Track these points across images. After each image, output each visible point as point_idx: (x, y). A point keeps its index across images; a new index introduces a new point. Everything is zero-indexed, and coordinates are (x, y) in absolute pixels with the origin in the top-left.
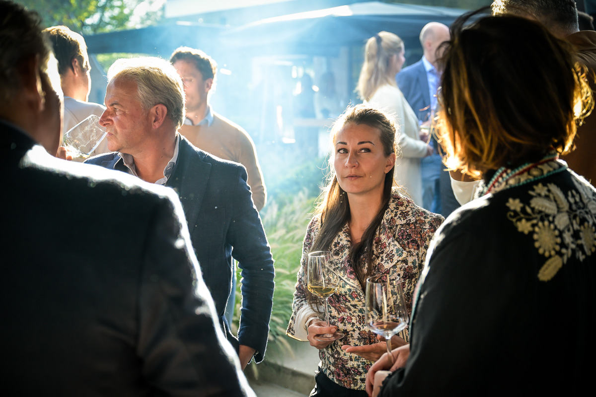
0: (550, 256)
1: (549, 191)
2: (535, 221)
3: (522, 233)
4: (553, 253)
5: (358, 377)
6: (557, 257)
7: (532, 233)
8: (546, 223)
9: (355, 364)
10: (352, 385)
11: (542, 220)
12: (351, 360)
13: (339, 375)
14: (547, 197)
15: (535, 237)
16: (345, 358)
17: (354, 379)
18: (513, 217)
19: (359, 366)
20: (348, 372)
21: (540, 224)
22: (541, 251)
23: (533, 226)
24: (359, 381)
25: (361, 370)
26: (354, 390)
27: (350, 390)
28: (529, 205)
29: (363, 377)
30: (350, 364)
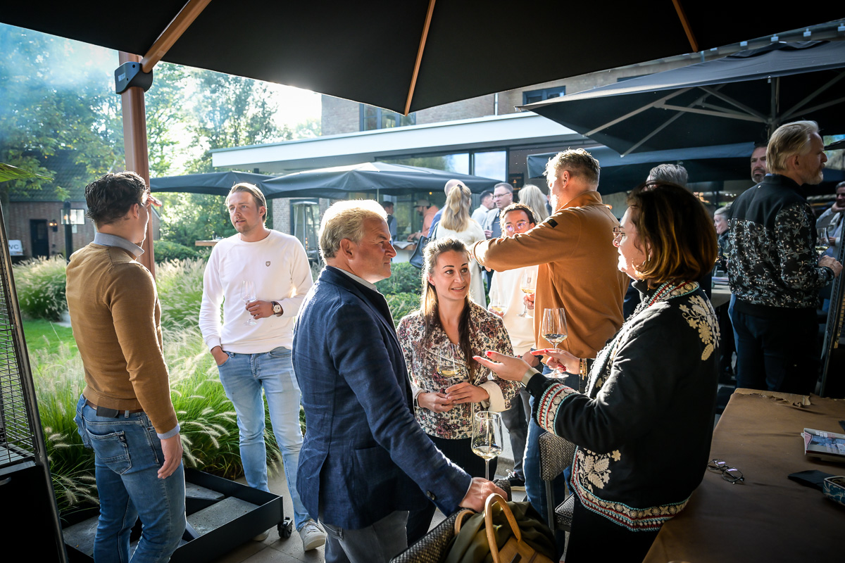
0: (708, 344)
1: (698, 300)
2: (698, 321)
3: (692, 327)
4: (709, 342)
5: (457, 430)
6: (711, 344)
7: (698, 328)
8: (704, 321)
9: (455, 421)
10: (452, 437)
11: (702, 320)
12: (452, 419)
13: (440, 431)
14: (699, 304)
15: (700, 331)
16: (447, 418)
17: (453, 432)
18: (686, 316)
19: (458, 422)
20: (448, 428)
21: (701, 322)
22: (703, 341)
23: (698, 323)
24: (458, 433)
25: (459, 425)
26: (453, 440)
27: (450, 440)
28: (692, 309)
29: (460, 429)
30: (451, 422)
